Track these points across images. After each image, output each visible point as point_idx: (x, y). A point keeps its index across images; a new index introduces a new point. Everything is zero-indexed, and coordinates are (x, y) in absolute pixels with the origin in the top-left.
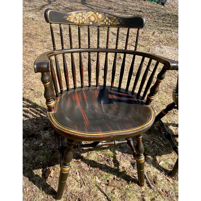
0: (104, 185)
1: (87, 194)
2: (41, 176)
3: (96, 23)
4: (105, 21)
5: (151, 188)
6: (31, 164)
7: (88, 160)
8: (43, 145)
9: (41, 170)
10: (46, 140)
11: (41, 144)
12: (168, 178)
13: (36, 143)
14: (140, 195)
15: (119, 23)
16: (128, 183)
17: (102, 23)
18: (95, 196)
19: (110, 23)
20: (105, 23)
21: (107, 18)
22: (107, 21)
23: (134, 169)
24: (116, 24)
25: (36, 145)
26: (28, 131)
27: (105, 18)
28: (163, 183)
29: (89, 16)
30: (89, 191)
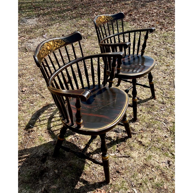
0: (117, 154)
1: (116, 166)
2: (83, 185)
3: (52, 50)
4: (56, 45)
5: (135, 134)
6: (68, 186)
7: (94, 151)
8: (58, 170)
9: (79, 182)
10: (55, 166)
11: (56, 171)
12: (135, 123)
13: (51, 174)
14: (135, 141)
15: (65, 43)
16: (125, 142)
17: (55, 48)
18: (121, 162)
19: (59, 45)
20: (57, 47)
21: (56, 43)
22: (57, 44)
23: (119, 133)
24: (63, 44)
25: (53, 175)
26: (34, 174)
27: (55, 43)
28: (136, 127)
29: (46, 47)
30: (116, 163)
